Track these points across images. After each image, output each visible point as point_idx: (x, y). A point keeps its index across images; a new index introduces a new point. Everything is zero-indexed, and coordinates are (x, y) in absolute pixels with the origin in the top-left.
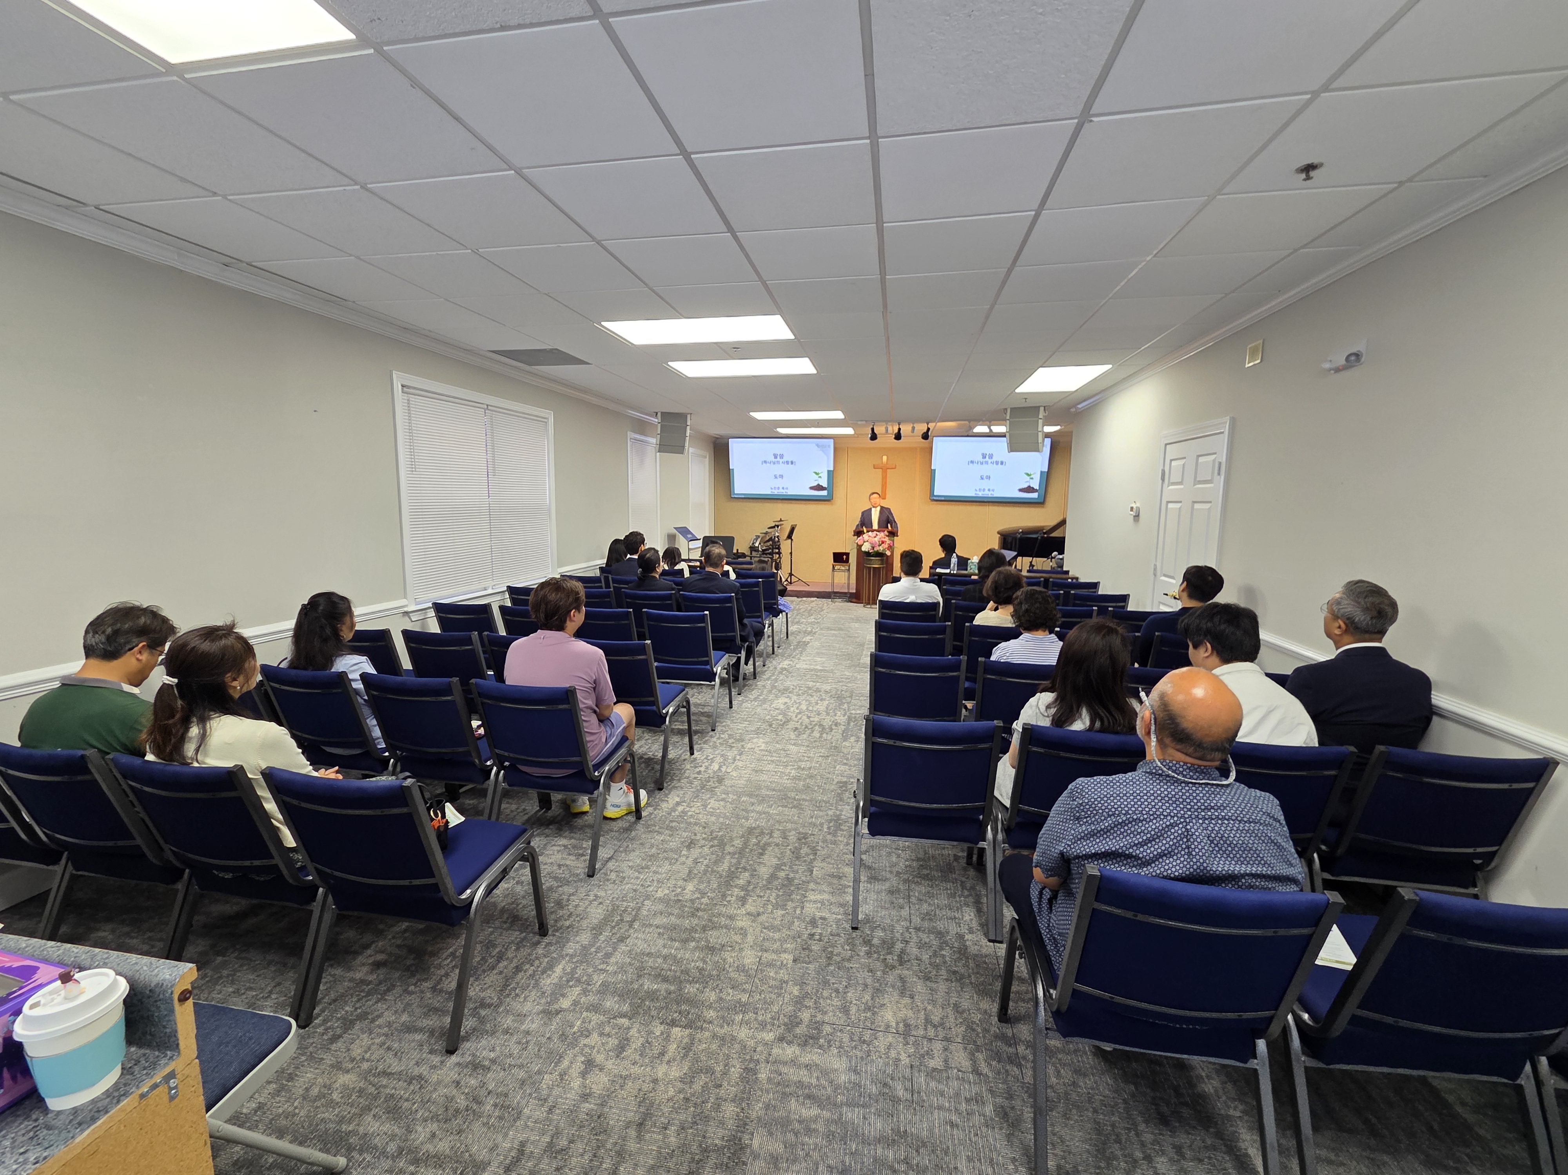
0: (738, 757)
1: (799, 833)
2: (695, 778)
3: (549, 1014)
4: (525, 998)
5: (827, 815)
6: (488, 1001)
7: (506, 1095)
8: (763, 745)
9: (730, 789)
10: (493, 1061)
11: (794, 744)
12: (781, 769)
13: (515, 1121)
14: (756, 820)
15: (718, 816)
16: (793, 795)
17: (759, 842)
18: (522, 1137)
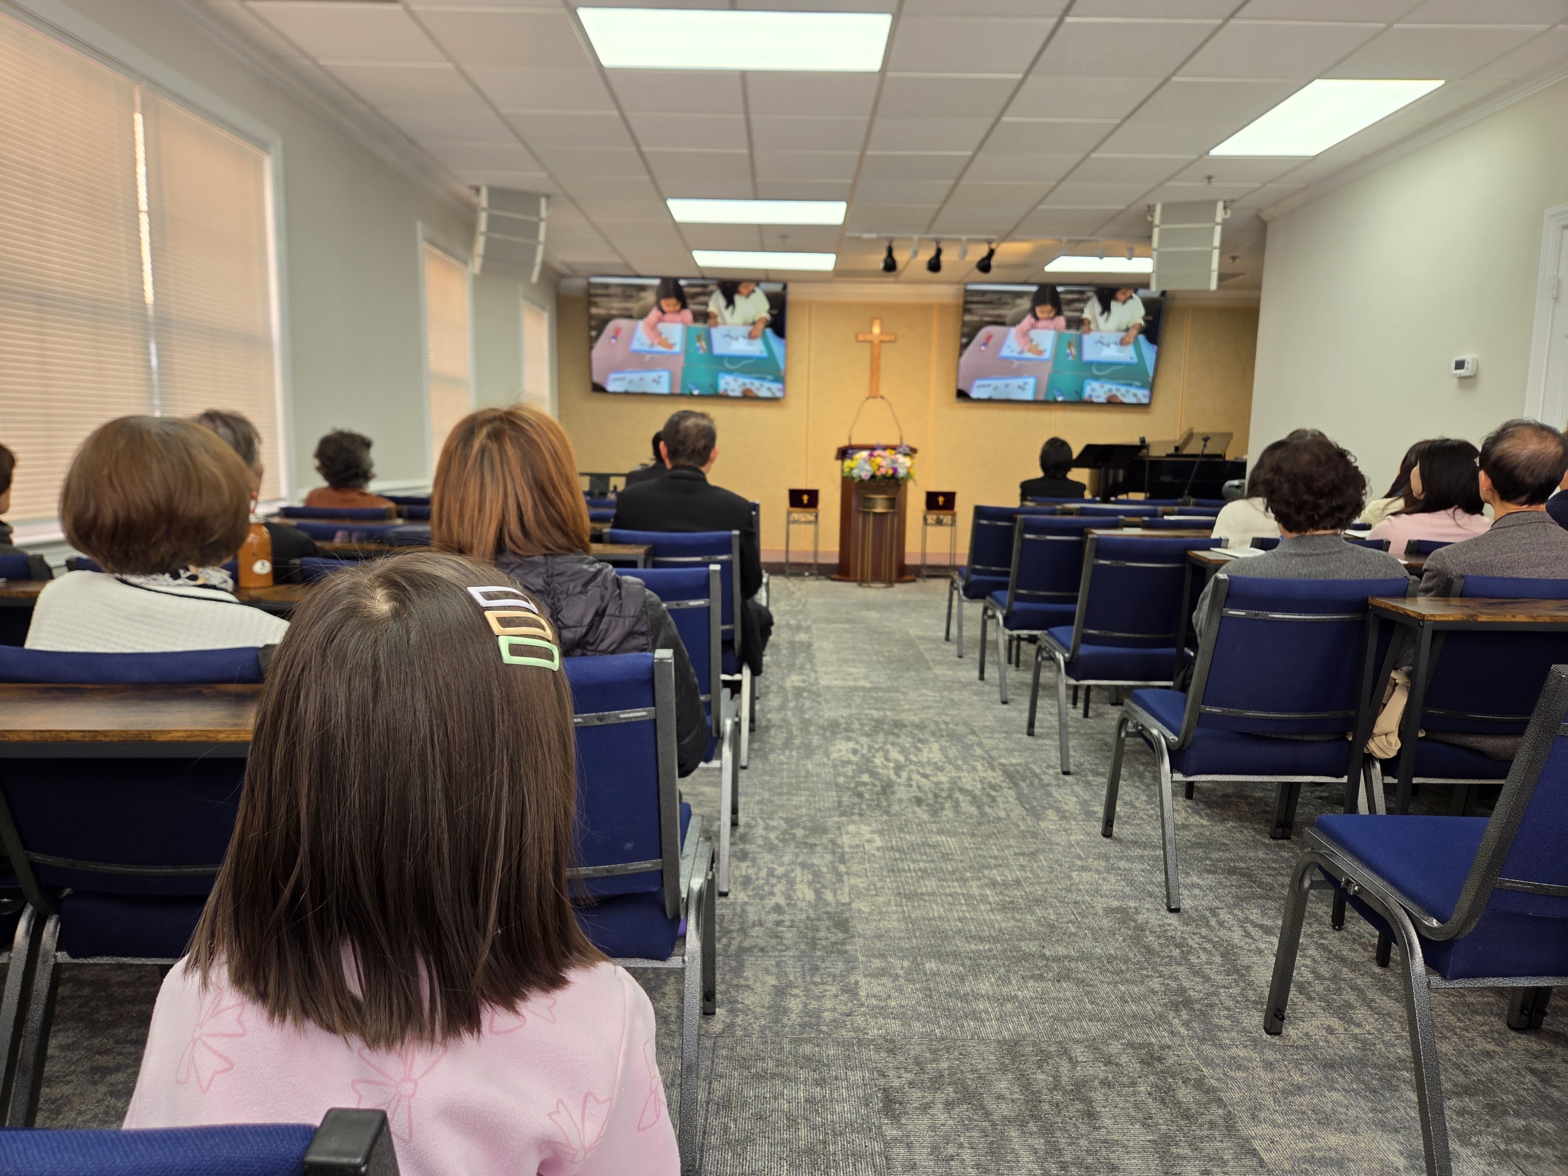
0: (842, 868)
1: (1131, 1045)
2: (779, 923)
5: (1154, 992)
8: (876, 837)
9: (878, 945)
11: (941, 832)
12: (956, 887)
14: (1001, 1019)
15: (902, 1016)
16: (1032, 947)
17: (1056, 1078)
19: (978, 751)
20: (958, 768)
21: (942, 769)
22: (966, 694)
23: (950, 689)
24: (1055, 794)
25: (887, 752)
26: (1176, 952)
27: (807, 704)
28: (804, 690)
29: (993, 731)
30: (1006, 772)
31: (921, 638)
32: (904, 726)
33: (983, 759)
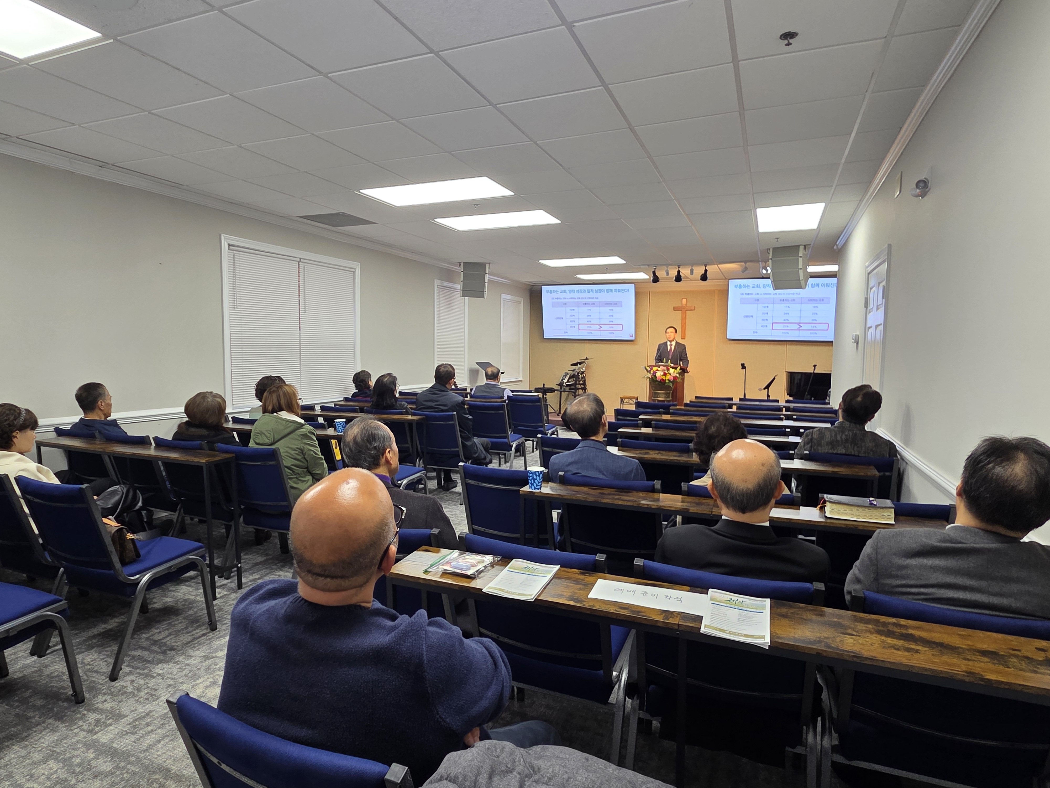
3: (206, 658)
4: (198, 649)
6: (176, 647)
7: (156, 690)
10: (159, 675)
13: (153, 701)
18: (152, 708)
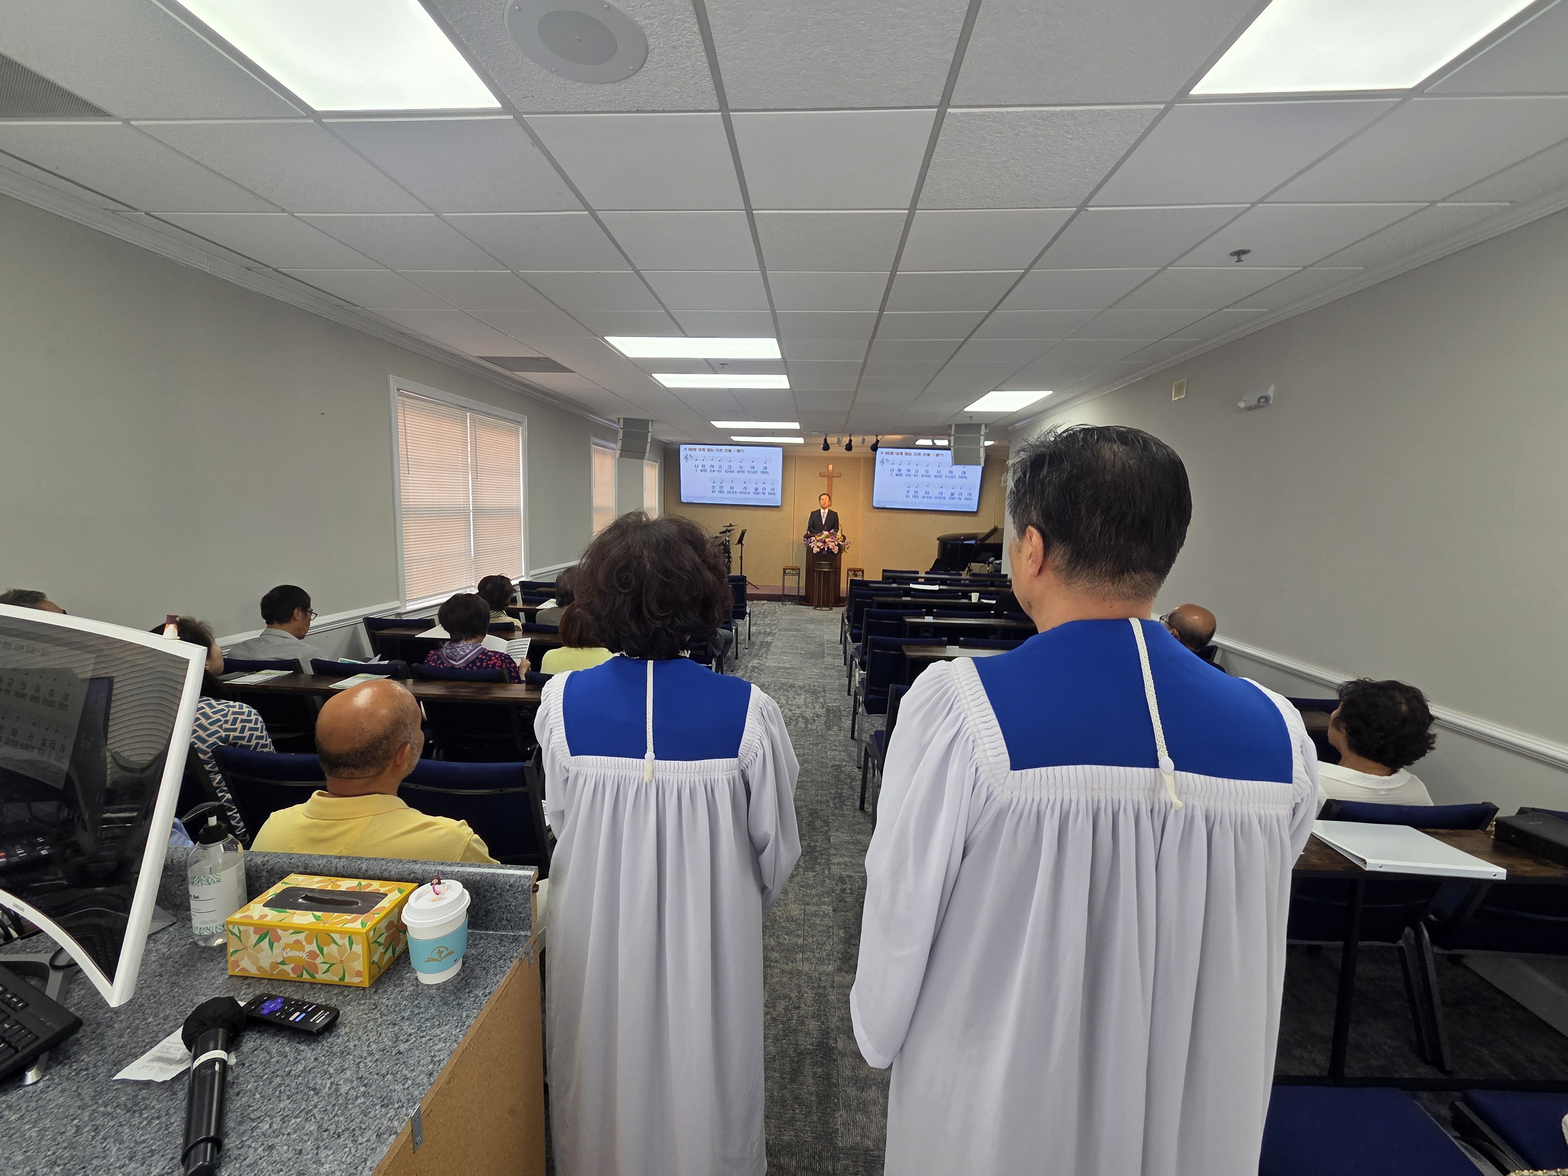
19: (821, 700)
20: (807, 707)
21: (799, 707)
22: (833, 673)
23: (826, 669)
24: (843, 720)
25: (780, 699)
26: (849, 781)
27: (754, 675)
28: (756, 667)
29: (834, 690)
30: (827, 709)
31: (829, 641)
32: (794, 687)
33: (821, 703)
